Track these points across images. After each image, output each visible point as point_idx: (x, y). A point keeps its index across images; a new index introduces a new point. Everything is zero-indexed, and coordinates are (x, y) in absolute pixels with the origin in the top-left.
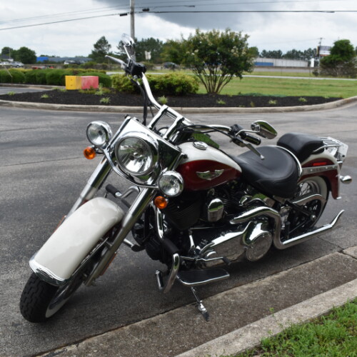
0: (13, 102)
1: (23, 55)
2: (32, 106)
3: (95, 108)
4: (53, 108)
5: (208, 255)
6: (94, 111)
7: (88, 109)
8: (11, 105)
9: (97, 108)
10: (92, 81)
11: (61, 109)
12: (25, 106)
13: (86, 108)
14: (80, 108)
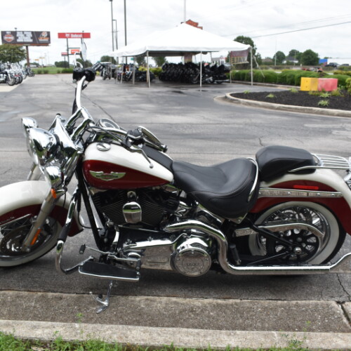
0: (241, 100)
1: (307, 58)
2: (256, 105)
3: (309, 110)
4: (272, 108)
5: (130, 254)
6: (308, 113)
7: (303, 111)
8: (239, 102)
9: (312, 110)
10: (331, 84)
11: (278, 109)
12: (250, 104)
13: (302, 109)
14: (296, 109)
